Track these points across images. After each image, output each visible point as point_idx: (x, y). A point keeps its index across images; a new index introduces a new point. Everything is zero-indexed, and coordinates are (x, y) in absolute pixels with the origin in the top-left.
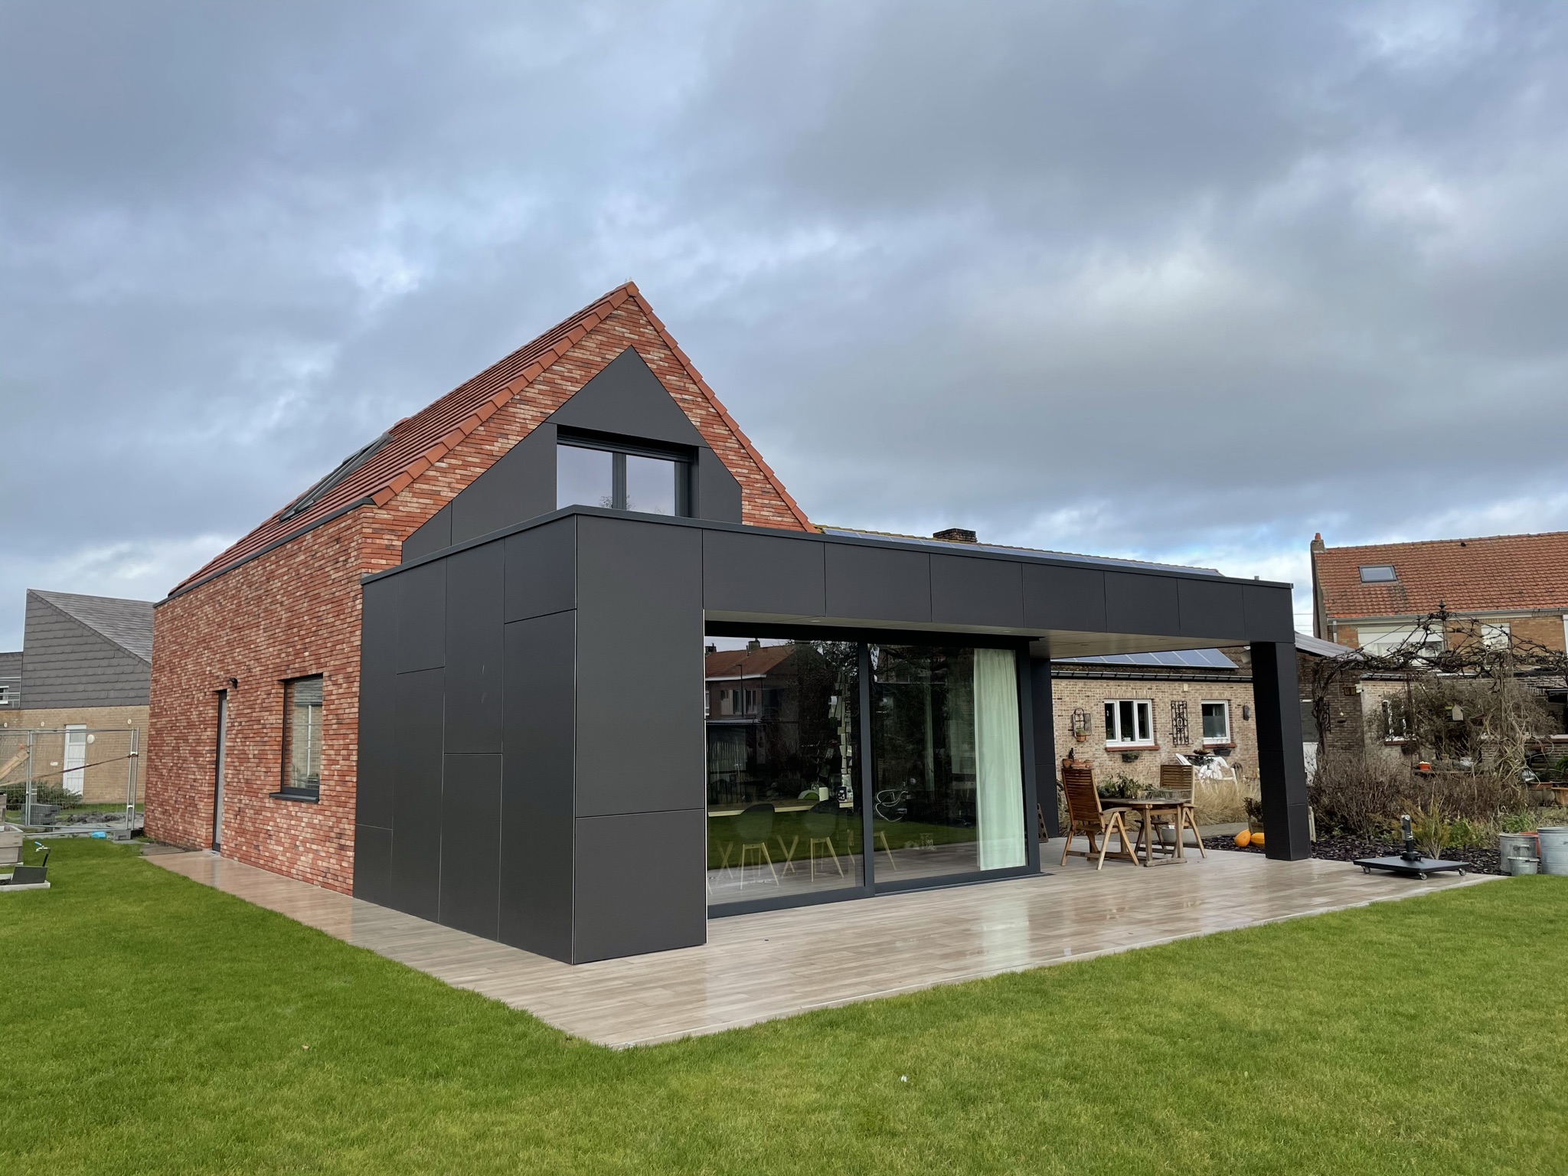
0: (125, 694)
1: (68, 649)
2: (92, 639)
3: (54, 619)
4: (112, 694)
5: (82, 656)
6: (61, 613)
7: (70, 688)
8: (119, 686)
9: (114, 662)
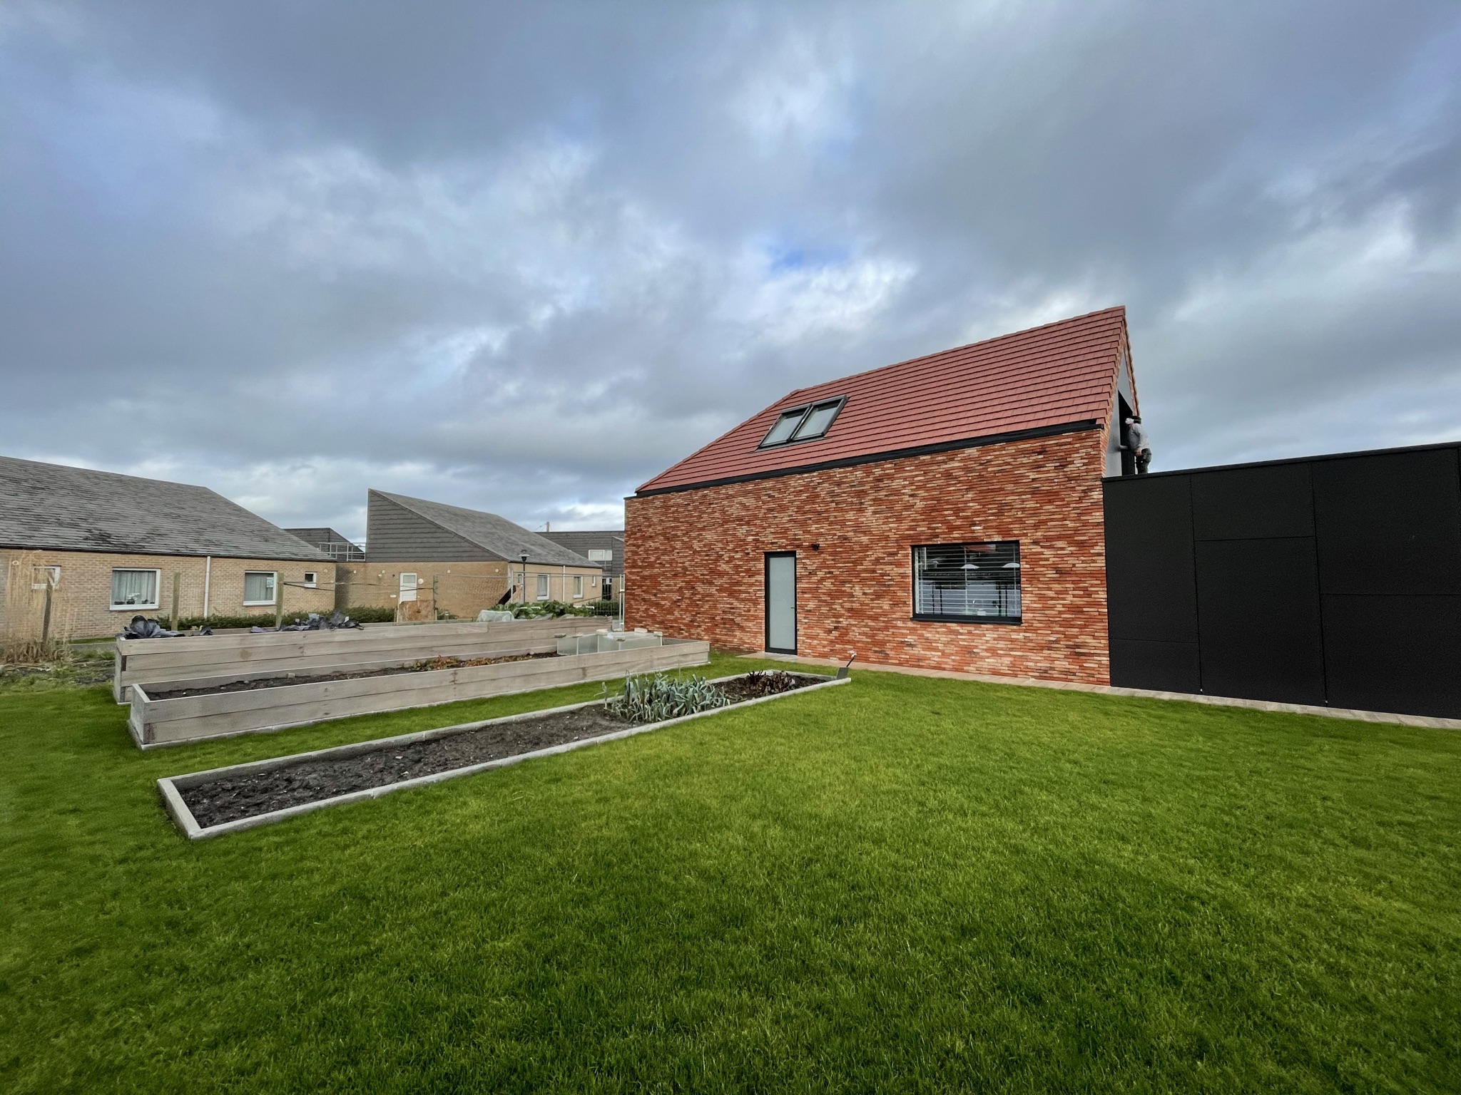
0: (445, 554)
1: (402, 526)
2: (418, 521)
3: (390, 507)
4: (435, 555)
5: (412, 530)
6: (395, 504)
7: (404, 550)
8: (439, 550)
9: (438, 535)
